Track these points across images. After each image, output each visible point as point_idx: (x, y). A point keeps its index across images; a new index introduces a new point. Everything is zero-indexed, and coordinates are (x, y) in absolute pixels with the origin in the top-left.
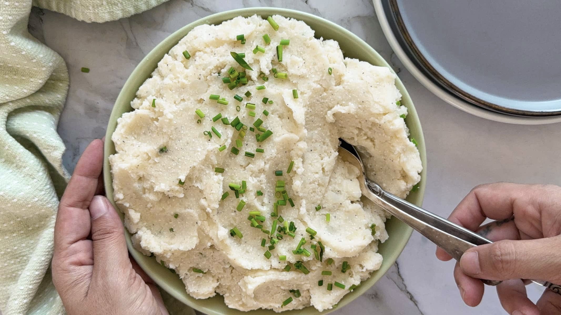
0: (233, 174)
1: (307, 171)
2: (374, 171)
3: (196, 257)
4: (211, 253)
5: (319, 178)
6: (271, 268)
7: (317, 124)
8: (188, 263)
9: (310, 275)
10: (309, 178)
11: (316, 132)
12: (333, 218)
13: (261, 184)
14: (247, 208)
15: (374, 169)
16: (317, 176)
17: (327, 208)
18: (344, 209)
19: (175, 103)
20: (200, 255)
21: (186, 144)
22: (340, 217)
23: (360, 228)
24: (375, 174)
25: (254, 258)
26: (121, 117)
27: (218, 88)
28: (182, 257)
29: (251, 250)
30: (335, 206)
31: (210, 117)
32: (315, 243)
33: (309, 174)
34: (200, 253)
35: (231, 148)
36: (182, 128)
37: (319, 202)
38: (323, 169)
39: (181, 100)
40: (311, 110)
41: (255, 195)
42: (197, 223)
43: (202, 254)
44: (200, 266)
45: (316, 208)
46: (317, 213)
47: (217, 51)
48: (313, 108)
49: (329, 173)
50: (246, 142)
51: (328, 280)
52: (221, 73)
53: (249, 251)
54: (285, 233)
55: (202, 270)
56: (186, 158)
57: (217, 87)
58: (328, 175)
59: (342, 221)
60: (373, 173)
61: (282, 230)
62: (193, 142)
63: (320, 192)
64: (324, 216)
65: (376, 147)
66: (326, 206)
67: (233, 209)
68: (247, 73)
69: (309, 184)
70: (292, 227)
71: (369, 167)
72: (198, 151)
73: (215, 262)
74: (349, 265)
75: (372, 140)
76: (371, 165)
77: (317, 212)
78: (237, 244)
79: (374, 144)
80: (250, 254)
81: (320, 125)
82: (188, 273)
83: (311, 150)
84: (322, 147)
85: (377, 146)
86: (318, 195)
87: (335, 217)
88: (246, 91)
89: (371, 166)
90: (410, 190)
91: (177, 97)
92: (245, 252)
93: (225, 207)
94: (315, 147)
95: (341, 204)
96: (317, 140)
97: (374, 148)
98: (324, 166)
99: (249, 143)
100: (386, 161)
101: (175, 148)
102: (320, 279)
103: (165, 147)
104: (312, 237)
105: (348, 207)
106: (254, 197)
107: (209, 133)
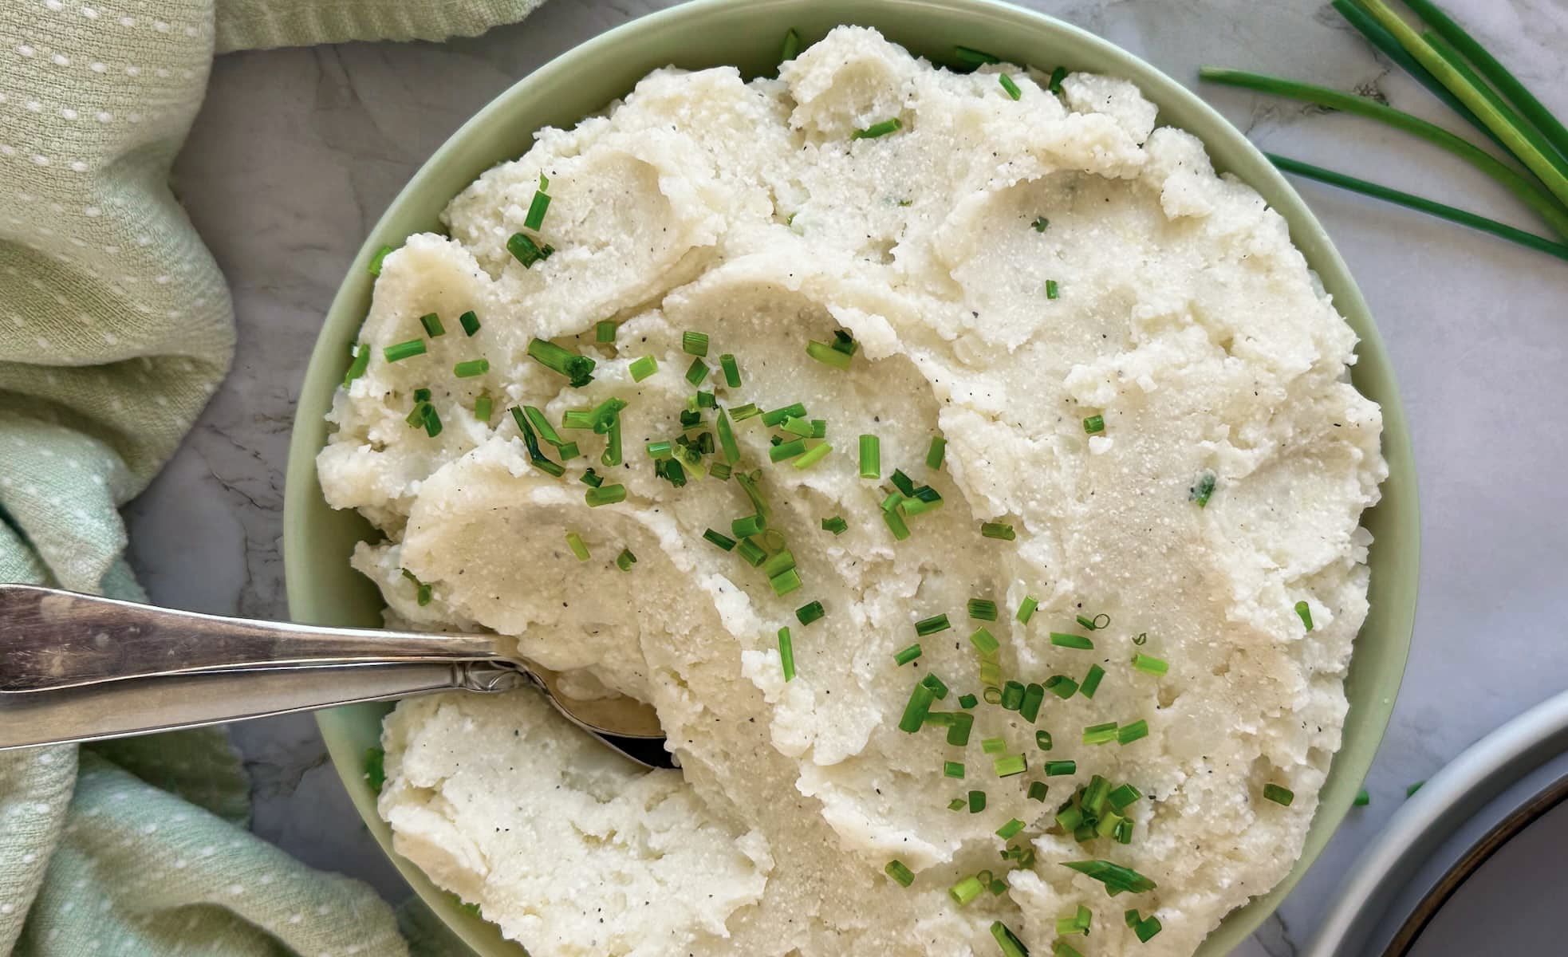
0: (949, 532)
1: (730, 661)
2: (526, 740)
3: (917, 182)
4: (876, 227)
5: (679, 657)
6: (661, 307)
7: (781, 804)
8: (926, 143)
9: (519, 339)
10: (710, 642)
11: (770, 779)
12: (561, 549)
13: (846, 554)
14: (846, 455)
15: (528, 747)
16: (690, 658)
17: (601, 569)
18: (545, 594)
19: (1242, 651)
20: (905, 196)
21: (1145, 548)
22: (541, 564)
23: (461, 572)
24: (517, 733)
25: (730, 303)
26: (1384, 487)
27: (1135, 759)
28: (960, 155)
29: (755, 321)
30: (580, 590)
31: (1114, 667)
32: (575, 465)
33: (716, 654)
34: (908, 203)
35: (1001, 613)
36: (1180, 591)
37: (636, 582)
38: (683, 684)
39: (1228, 670)
40: (825, 844)
41: (846, 512)
42: (976, 314)
43: (902, 203)
44: (884, 153)
45: (634, 560)
46: (620, 544)
47: (1196, 858)
48: (824, 853)
49: (660, 680)
50: (965, 650)
51: (454, 344)
52: (1150, 807)
53: (759, 314)
54: (683, 440)
55: (868, 140)
56: (1122, 509)
57: (1140, 762)
58: (657, 673)
59: (529, 558)
60: (525, 729)
61: (699, 447)
62: (1125, 566)
63: (651, 616)
64: (592, 541)
65: (571, 831)
66: (606, 576)
67: (888, 423)
68: (1073, 844)
69: (699, 626)
70: (670, 472)
71: (548, 740)
72: (1095, 552)
73: (847, 200)
74: (418, 427)
75: (591, 840)
76: (548, 751)
77: (622, 547)
78: (811, 315)
79: (578, 831)
80: (751, 308)
81: (771, 808)
82: (910, 104)
83: (752, 720)
84: (726, 741)
85: (568, 835)
86: (654, 602)
87: (557, 555)
88: (1050, 795)
89: (545, 746)
90: (386, 757)
91: (1244, 671)
92: (771, 305)
93: (914, 416)
94: (748, 734)
95: (565, 605)
96: (753, 758)
97: (573, 824)
98: (685, 696)
99: (956, 653)
100: (514, 807)
101: (1170, 516)
102: (481, 335)
103: (1203, 504)
104: (591, 477)
105: (537, 606)
106: (844, 504)
107: (1091, 626)
